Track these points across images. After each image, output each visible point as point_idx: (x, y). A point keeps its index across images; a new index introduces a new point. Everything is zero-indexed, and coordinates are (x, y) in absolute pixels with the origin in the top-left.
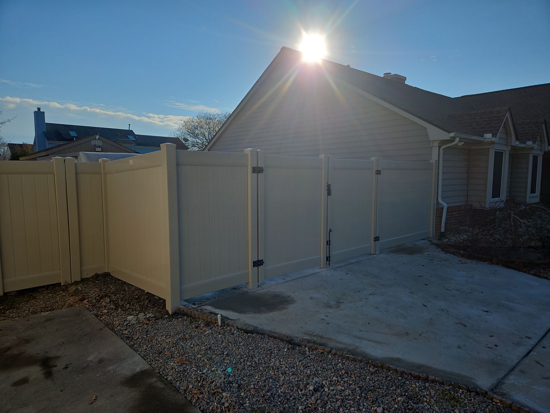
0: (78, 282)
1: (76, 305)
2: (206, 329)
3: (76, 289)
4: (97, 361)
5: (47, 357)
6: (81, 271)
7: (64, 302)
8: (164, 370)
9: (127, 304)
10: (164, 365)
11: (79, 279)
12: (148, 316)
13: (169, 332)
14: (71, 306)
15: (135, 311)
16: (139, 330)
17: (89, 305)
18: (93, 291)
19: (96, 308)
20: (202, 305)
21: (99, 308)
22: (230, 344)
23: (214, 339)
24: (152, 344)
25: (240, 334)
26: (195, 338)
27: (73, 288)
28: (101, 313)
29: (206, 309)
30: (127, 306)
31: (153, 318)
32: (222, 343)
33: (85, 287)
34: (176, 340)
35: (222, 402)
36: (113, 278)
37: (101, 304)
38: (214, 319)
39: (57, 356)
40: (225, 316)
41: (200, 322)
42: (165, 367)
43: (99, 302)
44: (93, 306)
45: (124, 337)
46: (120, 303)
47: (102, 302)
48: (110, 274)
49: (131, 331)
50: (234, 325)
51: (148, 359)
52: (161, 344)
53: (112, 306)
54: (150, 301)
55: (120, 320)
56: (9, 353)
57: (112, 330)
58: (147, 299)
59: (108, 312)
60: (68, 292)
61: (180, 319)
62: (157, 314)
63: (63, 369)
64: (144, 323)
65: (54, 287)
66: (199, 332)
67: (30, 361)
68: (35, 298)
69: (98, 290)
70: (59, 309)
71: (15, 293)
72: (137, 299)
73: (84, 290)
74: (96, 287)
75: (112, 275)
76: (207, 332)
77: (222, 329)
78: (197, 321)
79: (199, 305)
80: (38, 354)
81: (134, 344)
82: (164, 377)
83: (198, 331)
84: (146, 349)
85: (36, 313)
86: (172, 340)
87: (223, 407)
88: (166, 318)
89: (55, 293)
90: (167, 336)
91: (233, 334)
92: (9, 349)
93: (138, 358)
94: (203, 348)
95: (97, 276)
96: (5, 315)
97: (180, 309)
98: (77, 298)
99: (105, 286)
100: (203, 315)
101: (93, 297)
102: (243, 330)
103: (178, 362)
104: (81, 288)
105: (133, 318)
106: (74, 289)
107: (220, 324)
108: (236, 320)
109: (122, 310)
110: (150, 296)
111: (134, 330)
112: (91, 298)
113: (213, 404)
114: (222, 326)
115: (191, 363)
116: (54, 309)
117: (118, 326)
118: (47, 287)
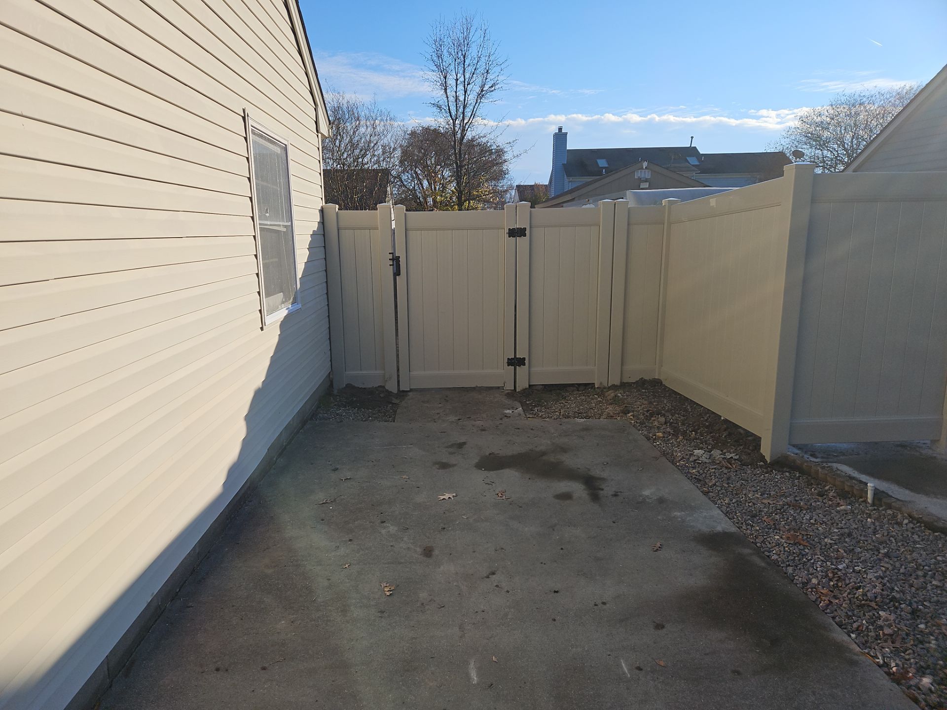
0: (617, 386)
1: (617, 417)
2: (842, 502)
3: (616, 396)
4: (655, 498)
5: (590, 475)
6: (622, 371)
7: (601, 410)
8: (763, 542)
9: (692, 431)
10: (763, 536)
11: (617, 383)
12: (728, 456)
13: (768, 490)
14: (610, 417)
15: (706, 444)
16: (714, 473)
17: (636, 422)
18: (639, 403)
19: (645, 427)
20: (831, 460)
21: (651, 428)
22: (891, 538)
23: (857, 523)
24: (738, 499)
25: (916, 527)
26: (817, 511)
27: (611, 394)
28: (654, 435)
29: (838, 470)
30: (692, 434)
31: (736, 461)
32: (874, 532)
33: (627, 396)
34: (781, 503)
35: (877, 624)
36: (667, 389)
37: (652, 423)
38: (857, 489)
39: (602, 477)
40: (881, 490)
41: (827, 488)
42: (765, 539)
43: (649, 420)
44: (641, 423)
45: (691, 477)
46: (680, 428)
47: (654, 420)
48: (662, 383)
49: (701, 471)
50: (904, 509)
51: (734, 518)
52: (754, 504)
53: (668, 430)
54: (730, 434)
55: (683, 453)
56: (545, 458)
57: (673, 463)
58: (725, 430)
59: (664, 437)
60: (605, 398)
61: (787, 474)
62: (744, 457)
63: (612, 495)
64: (723, 466)
65: (587, 387)
66: (824, 503)
67: (571, 475)
68: (565, 398)
69: (646, 402)
70: (596, 418)
71: (541, 388)
72: (707, 427)
73: (626, 399)
74: (643, 398)
75: (664, 385)
76: (842, 507)
77: (874, 510)
78: (821, 484)
79: (825, 460)
80: (579, 468)
81: (709, 492)
82: (764, 553)
83: (824, 501)
84: (729, 504)
85: (569, 417)
86: (774, 502)
87: (881, 632)
88: (761, 467)
89: (589, 396)
90: (764, 494)
91: (900, 524)
92: (544, 454)
93: (716, 512)
94: (836, 530)
95: (642, 383)
96: (533, 413)
97: (787, 457)
98: (618, 409)
99: (656, 399)
100: (834, 477)
101: (639, 411)
102: (924, 522)
103: (788, 538)
104: (622, 395)
105: (704, 454)
106: (613, 395)
107: (870, 500)
108: (906, 501)
109: (684, 438)
110: (731, 427)
111: (707, 471)
112: (636, 411)
113: (860, 621)
114: (873, 504)
115: (813, 547)
116: (590, 417)
117: (681, 459)
118: (578, 386)
